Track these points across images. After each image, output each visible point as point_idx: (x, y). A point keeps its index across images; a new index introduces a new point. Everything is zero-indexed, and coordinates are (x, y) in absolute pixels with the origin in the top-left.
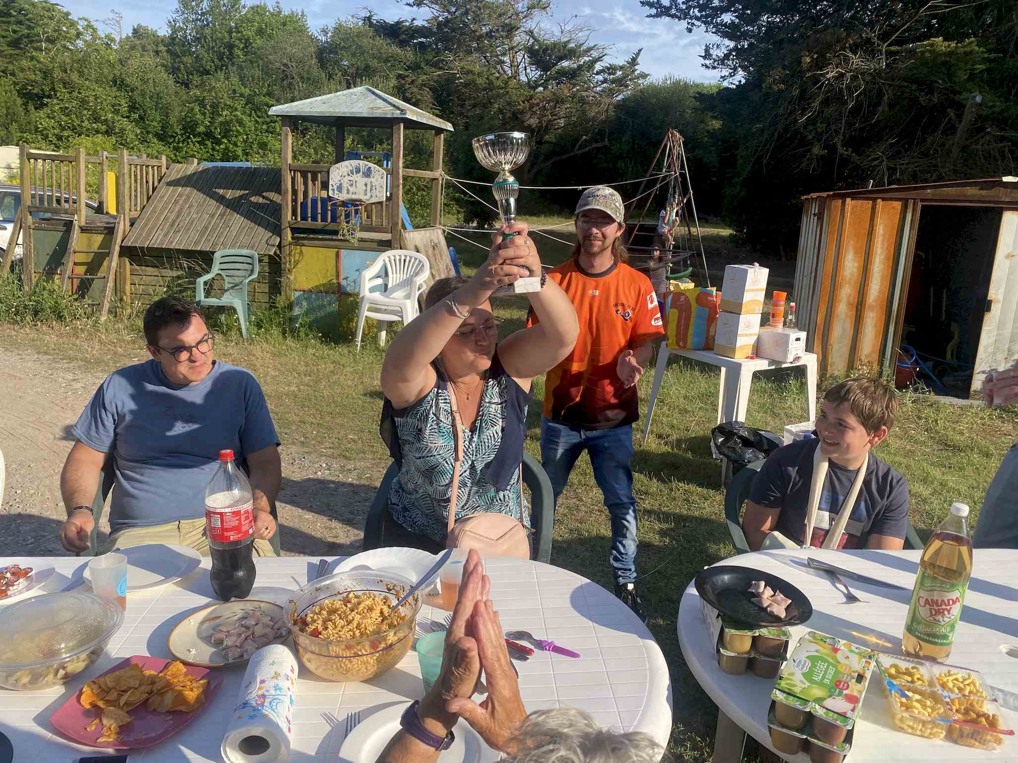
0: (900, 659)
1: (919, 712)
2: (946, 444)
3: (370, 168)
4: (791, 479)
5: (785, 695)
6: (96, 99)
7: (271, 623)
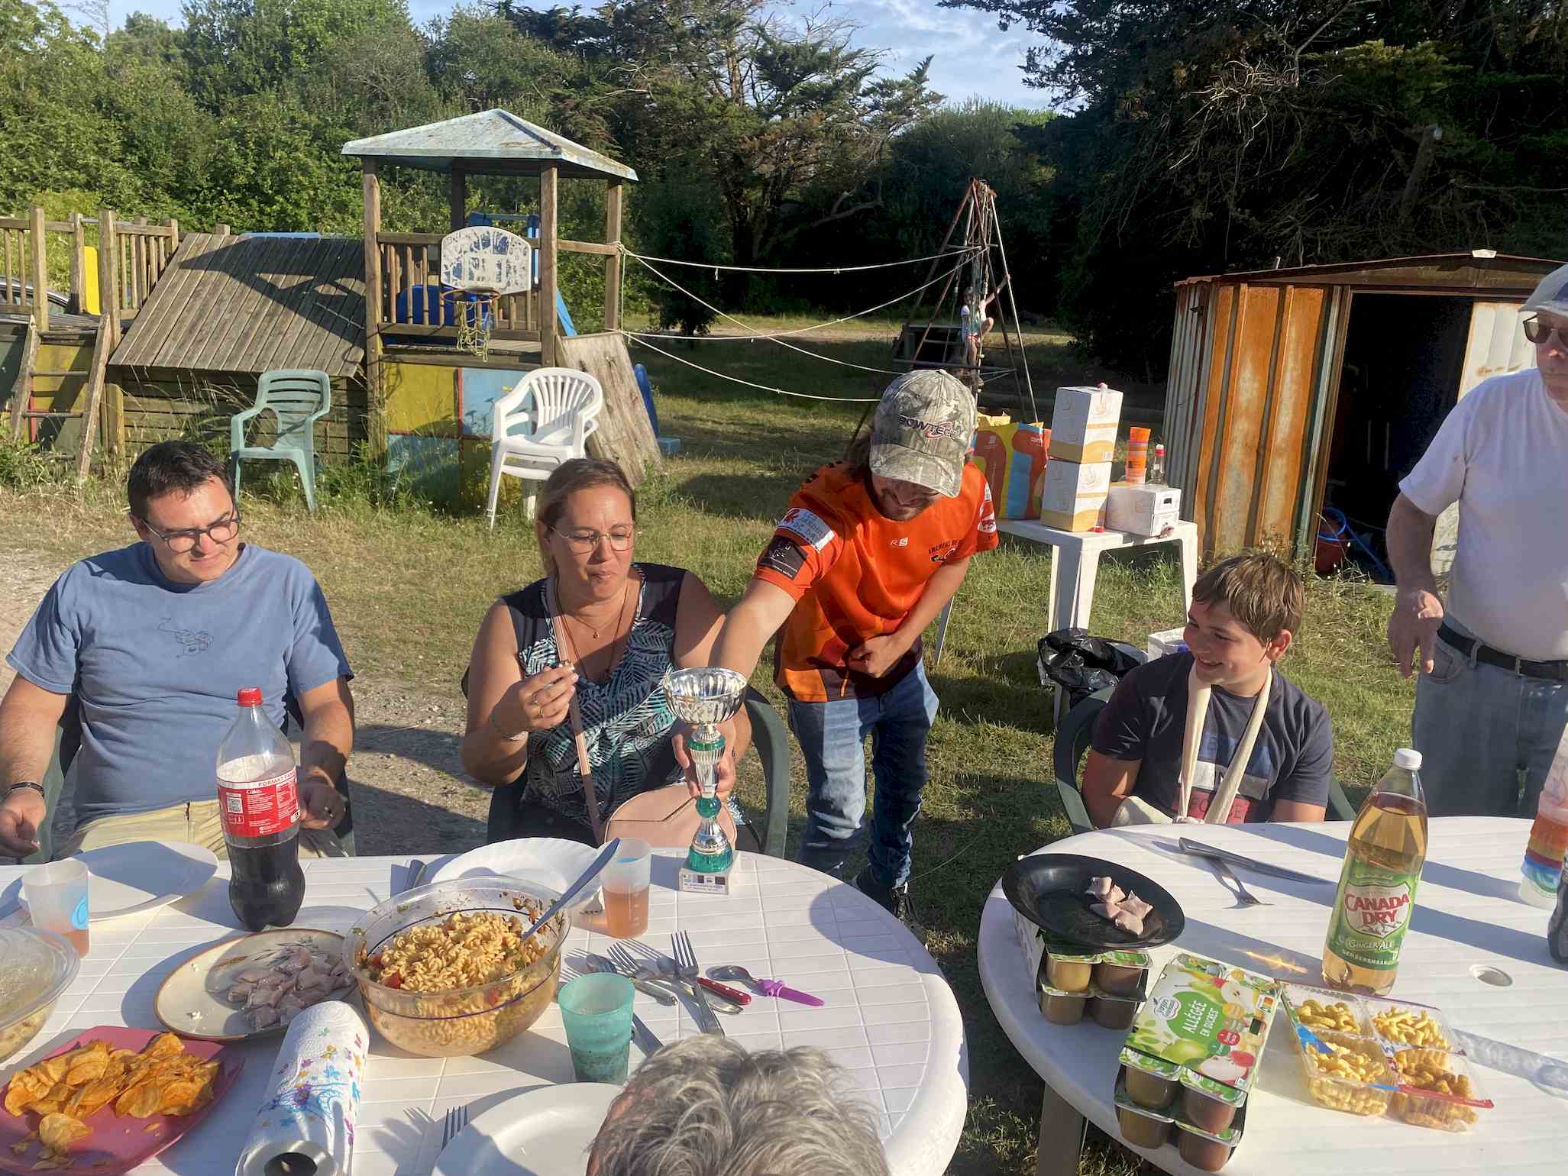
0: (1319, 992)
1: (1347, 1075)
2: (1391, 658)
3: (505, 238)
4: (1156, 712)
5: (1140, 1056)
6: (68, 132)
7: (328, 966)
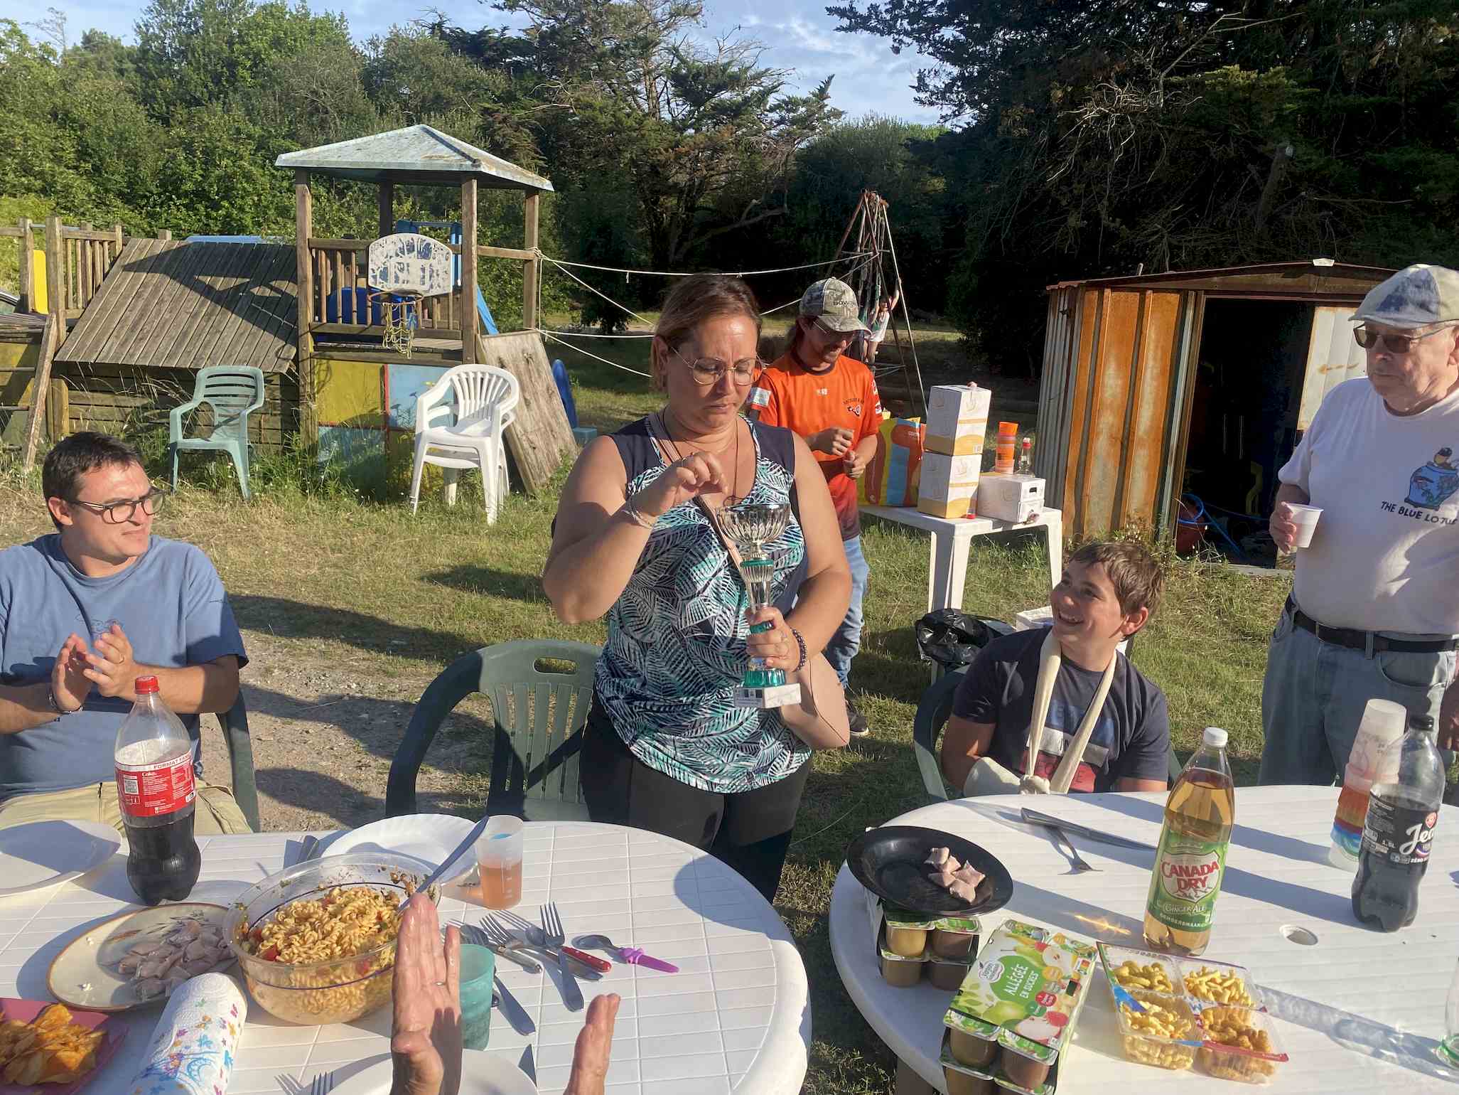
0: (1138, 953)
1: (1157, 1032)
2: (1243, 633)
3: (429, 244)
4: (1007, 680)
5: (963, 1018)
6: (25, 141)
7: (215, 938)
